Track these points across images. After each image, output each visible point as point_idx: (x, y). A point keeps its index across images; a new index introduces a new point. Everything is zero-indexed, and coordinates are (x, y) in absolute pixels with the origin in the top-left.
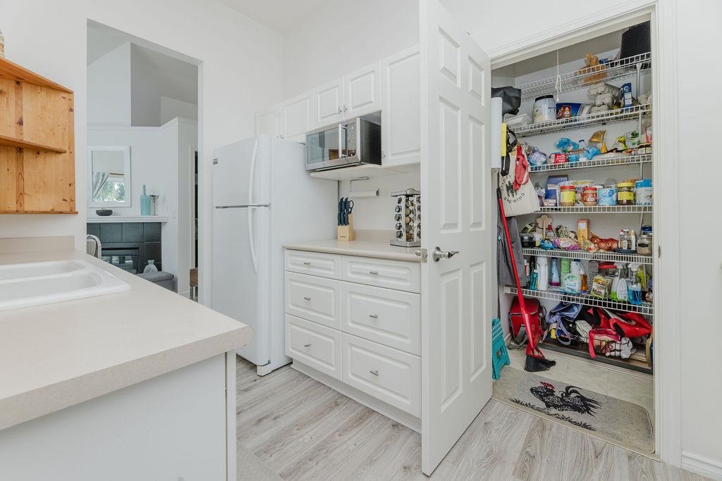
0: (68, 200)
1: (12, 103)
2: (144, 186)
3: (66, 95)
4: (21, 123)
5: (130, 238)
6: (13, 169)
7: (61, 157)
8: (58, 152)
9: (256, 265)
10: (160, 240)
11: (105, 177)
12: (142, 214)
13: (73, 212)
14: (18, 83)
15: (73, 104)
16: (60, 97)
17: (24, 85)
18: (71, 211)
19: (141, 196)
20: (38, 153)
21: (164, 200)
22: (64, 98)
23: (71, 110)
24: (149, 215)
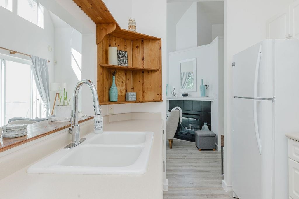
0: (159, 94)
1: (141, 51)
2: (202, 80)
3: (158, 42)
4: (143, 59)
5: (196, 109)
6: (141, 81)
7: (157, 73)
8: (156, 71)
9: (260, 147)
10: (210, 111)
11: (190, 74)
12: (201, 96)
13: (161, 100)
14: (142, 41)
15: (161, 45)
16: (157, 43)
17: (144, 41)
18: (160, 100)
19: (201, 86)
20: (149, 72)
21: (212, 87)
22: (158, 43)
23: (160, 48)
24: (205, 96)
